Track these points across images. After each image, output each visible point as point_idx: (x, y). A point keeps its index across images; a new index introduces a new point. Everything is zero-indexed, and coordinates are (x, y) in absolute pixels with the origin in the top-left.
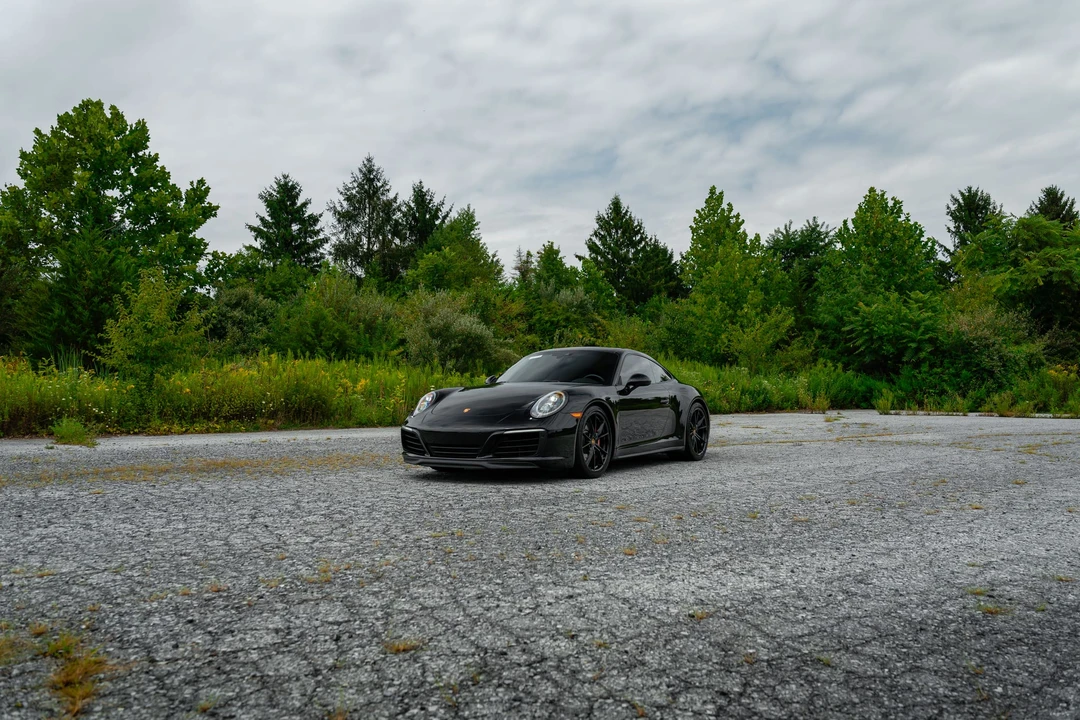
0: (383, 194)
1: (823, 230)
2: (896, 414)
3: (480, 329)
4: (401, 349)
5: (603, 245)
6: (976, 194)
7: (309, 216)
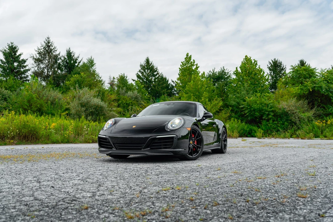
0: (54, 52)
1: (227, 71)
2: (264, 139)
3: (102, 104)
4: (67, 112)
5: (142, 76)
6: (277, 61)
7: (22, 60)
